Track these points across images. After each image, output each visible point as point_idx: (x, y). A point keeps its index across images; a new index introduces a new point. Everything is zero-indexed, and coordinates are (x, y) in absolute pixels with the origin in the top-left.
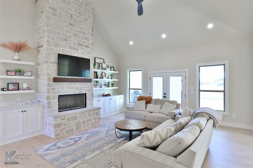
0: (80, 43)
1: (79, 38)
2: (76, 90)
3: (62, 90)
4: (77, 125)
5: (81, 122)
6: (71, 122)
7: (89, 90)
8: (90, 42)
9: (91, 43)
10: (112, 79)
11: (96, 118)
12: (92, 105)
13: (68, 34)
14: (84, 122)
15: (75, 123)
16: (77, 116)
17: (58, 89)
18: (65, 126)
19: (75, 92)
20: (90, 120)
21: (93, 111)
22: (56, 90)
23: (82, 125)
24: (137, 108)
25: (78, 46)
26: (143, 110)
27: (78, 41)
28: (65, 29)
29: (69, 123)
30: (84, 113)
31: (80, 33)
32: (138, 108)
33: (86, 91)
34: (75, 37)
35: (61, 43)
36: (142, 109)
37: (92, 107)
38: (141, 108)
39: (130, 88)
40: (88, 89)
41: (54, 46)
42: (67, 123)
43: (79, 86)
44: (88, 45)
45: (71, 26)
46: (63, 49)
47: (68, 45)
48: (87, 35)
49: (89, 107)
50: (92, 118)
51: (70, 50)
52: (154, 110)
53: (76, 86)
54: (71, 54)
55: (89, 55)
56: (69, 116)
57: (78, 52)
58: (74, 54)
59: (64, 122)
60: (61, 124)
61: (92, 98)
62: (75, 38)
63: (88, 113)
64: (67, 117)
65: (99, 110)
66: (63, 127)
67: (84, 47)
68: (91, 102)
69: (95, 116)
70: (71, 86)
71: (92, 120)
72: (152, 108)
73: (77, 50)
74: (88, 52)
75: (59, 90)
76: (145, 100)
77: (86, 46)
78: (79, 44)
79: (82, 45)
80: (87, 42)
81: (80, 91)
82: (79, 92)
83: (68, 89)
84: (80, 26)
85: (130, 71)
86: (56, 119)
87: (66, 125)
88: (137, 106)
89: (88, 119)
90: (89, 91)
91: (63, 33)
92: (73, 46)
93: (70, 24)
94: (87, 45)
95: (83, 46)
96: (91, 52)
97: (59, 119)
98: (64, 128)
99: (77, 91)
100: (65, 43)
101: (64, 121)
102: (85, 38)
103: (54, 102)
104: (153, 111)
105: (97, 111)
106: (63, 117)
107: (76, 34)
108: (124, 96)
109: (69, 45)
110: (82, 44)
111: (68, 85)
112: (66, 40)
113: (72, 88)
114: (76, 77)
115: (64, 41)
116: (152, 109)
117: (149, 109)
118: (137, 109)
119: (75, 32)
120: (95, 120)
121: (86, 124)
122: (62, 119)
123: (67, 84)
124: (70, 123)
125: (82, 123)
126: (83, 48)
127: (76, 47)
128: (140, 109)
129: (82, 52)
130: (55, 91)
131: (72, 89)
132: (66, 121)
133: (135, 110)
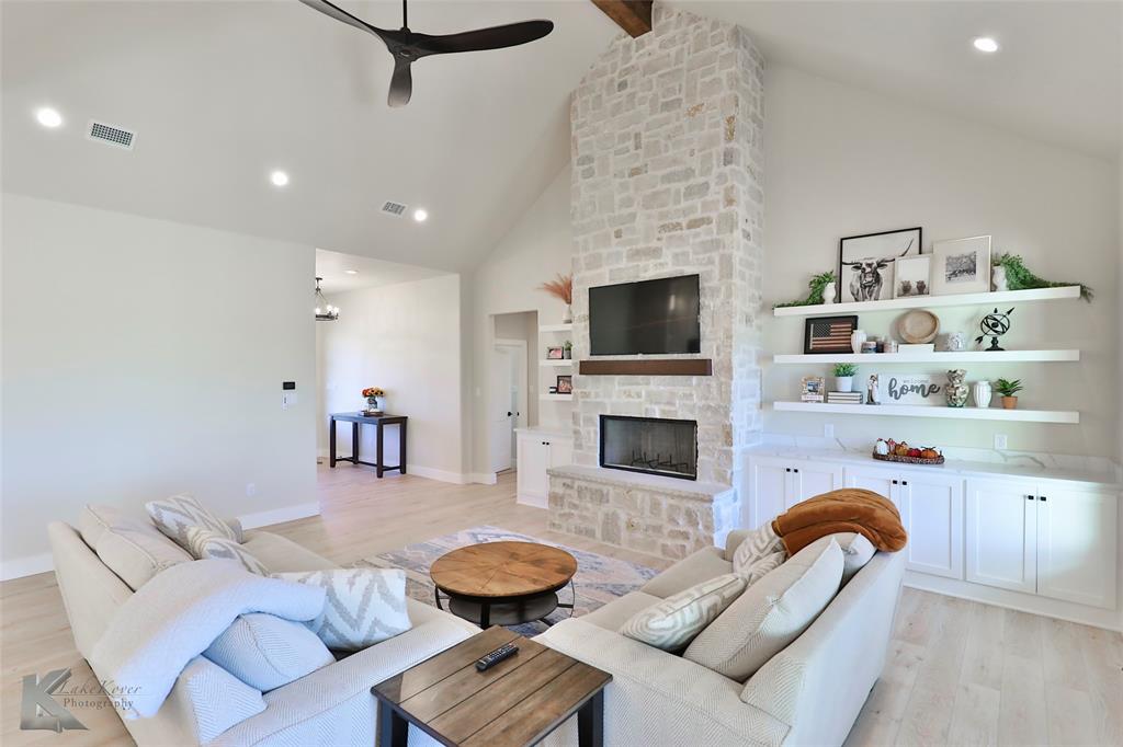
0: (669, 222)
1: (662, 206)
2: (651, 402)
4: (606, 523)
5: (618, 518)
6: (589, 505)
7: (709, 407)
8: (716, 193)
9: (721, 197)
10: (995, 347)
11: (685, 536)
13: (626, 211)
14: (631, 526)
15: (601, 517)
16: (605, 492)
17: (597, 395)
18: (573, 511)
19: (647, 409)
20: (658, 529)
21: (673, 497)
22: (592, 399)
23: (624, 534)
25: (659, 239)
27: (663, 216)
28: (617, 198)
29: (583, 504)
31: (669, 182)
33: (692, 412)
34: (647, 208)
35: (604, 251)
37: (722, 485)
40: (703, 402)
41: (589, 267)
42: (577, 502)
43: (662, 388)
44: (705, 215)
45: (636, 177)
46: (611, 267)
47: (624, 250)
48: (697, 172)
49: (708, 482)
50: (668, 527)
51: (631, 264)
53: (652, 387)
54: (638, 277)
55: (708, 255)
56: (584, 484)
57: (659, 261)
58: (646, 271)
59: (570, 495)
60: (562, 498)
61: (726, 448)
62: (648, 211)
63: (647, 498)
64: (577, 484)
65: (706, 505)
66: (567, 510)
67: (686, 232)
68: (719, 464)
69: (681, 523)
70: (634, 389)
71: (666, 531)
73: (656, 252)
74: (703, 243)
75: (598, 400)
77: (693, 224)
78: (664, 228)
79: (678, 226)
80: (699, 206)
81: (667, 408)
82: (663, 412)
83: (624, 399)
84: (670, 153)
86: (553, 479)
87: (575, 506)
89: (649, 521)
90: (709, 414)
91: (611, 214)
92: (641, 245)
93: (635, 172)
94: (698, 215)
95: (681, 229)
96: (720, 237)
97: (560, 481)
98: (570, 515)
99: (656, 408)
100: (617, 244)
101: (568, 491)
102: (689, 193)
103: (589, 433)
105: (691, 505)
106: (568, 481)
107: (655, 195)
109: (628, 248)
110: (674, 221)
111: (623, 384)
112: (618, 235)
113: (639, 395)
114: (640, 357)
115: (614, 241)
119: (649, 192)
120: (681, 542)
121: (639, 535)
122: (564, 484)
123: (622, 382)
124: (587, 509)
125: (622, 524)
126: (681, 238)
127: (654, 244)
129: (676, 256)
130: (588, 400)
131: (637, 400)
132: (574, 493)
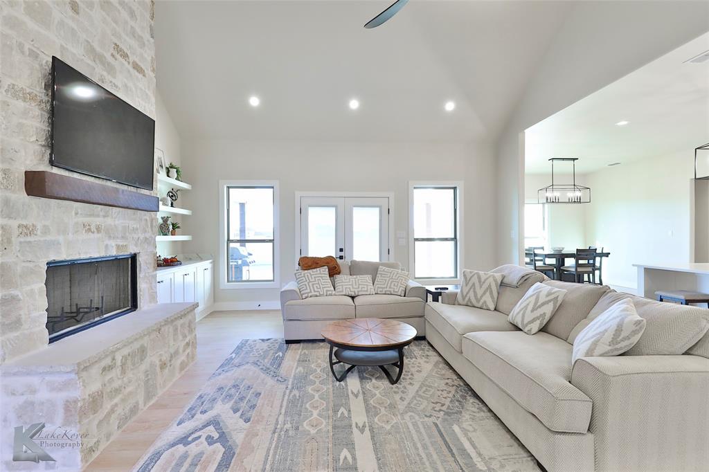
0: (121, 46)
1: (116, 23)
2: (110, 238)
3: (61, 238)
4: (146, 383)
5: (156, 366)
6: (131, 375)
8: (147, 54)
9: (149, 59)
10: (172, 206)
11: (188, 344)
12: (153, 297)
14: (163, 366)
15: (143, 378)
16: (145, 346)
17: (46, 230)
18: (115, 401)
19: (107, 247)
20: (177, 353)
21: (182, 316)
22: (39, 237)
23: (159, 380)
24: (313, 291)
25: (113, 55)
26: (331, 292)
27: (115, 34)
29: (125, 379)
30: (163, 329)
32: (316, 290)
33: (137, 245)
34: (103, 10)
36: (327, 291)
37: (153, 304)
38: (325, 289)
39: (231, 238)
41: (31, 12)
42: (120, 382)
44: (142, 66)
46: (64, 44)
47: (82, 36)
48: (138, 21)
50: (182, 345)
51: (87, 60)
52: (360, 289)
53: (109, 221)
57: (114, 80)
58: (102, 81)
59: (111, 381)
60: (101, 395)
62: (104, 14)
63: (171, 329)
64: (119, 358)
65: (194, 311)
66: (107, 406)
67: (131, 68)
68: (152, 289)
69: (187, 335)
70: (94, 221)
71: (181, 350)
72: (352, 285)
73: (111, 69)
74: (141, 89)
75: (48, 238)
76: (326, 267)
77: (137, 67)
78: (117, 47)
79: (125, 56)
80: (139, 53)
81: (120, 243)
82: (118, 247)
83: (84, 236)
85: (228, 188)
86: (84, 374)
87: (117, 391)
88: (313, 285)
89: (172, 350)
92: (97, 46)
94: (138, 61)
95: (129, 62)
96: (149, 93)
97: (95, 371)
98: (113, 410)
99: (113, 243)
100: (73, 19)
101: (110, 375)
102: (133, 33)
104: (358, 292)
105: (190, 317)
106: (108, 361)
108: (211, 263)
109: (85, 36)
110: (125, 50)
111: (82, 215)
112: (75, 7)
113: (98, 229)
115: (70, 11)
116: (353, 288)
117: (346, 288)
118: (313, 293)
120: (187, 352)
121: (167, 371)
122: (104, 369)
123: (80, 212)
124: (130, 382)
125: (158, 370)
126: (129, 70)
127: (109, 57)
128: (322, 293)
129: (126, 86)
130: (32, 238)
131: (96, 235)
132: (116, 373)
133: (310, 295)
